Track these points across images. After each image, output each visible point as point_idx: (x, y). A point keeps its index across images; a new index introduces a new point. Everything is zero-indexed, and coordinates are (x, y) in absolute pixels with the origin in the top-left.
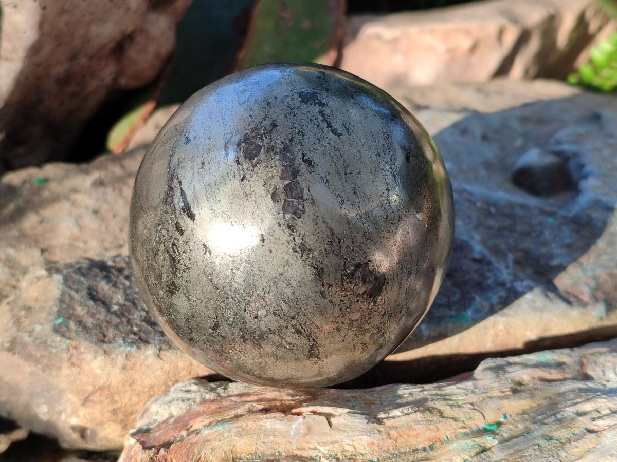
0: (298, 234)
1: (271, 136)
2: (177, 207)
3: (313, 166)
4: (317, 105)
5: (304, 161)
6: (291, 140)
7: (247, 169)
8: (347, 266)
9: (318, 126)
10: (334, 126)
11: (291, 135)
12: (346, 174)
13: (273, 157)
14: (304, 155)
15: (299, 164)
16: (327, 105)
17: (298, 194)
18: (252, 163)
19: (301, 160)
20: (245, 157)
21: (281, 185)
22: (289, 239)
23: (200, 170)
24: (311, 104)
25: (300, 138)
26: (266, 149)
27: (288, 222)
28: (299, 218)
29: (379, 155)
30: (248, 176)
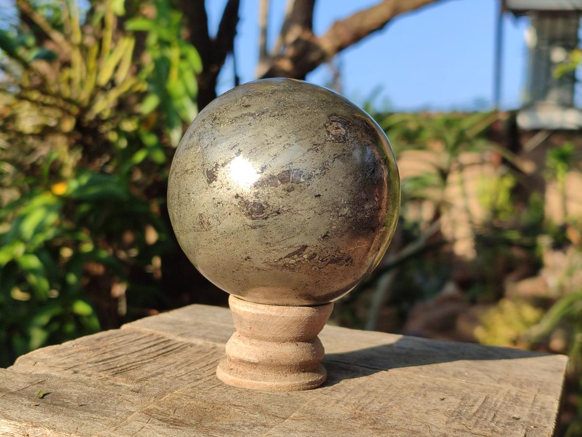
0: (314, 172)
1: (246, 197)
2: (297, 260)
4: (218, 169)
7: (271, 211)
8: (330, 140)
12: (268, 144)
13: (261, 194)
14: (258, 173)
16: (217, 163)
17: (287, 174)
18: (267, 208)
20: (263, 213)
21: (282, 186)
22: (317, 179)
23: (272, 245)
24: (217, 174)
27: (306, 179)
28: (303, 172)
29: (250, 124)
30: (276, 210)
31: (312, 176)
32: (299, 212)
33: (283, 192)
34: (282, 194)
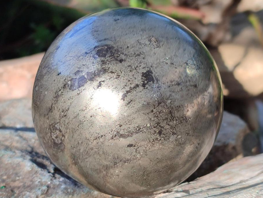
0: (63, 91)
1: (113, 61)
3: (98, 88)
4: (142, 83)
5: (100, 82)
6: (112, 72)
7: (91, 54)
8: (58, 124)
9: (126, 85)
10: (128, 95)
11: (115, 71)
13: (99, 65)
14: (103, 81)
15: (97, 80)
16: (144, 88)
17: (81, 84)
18: (95, 55)
19: (100, 81)
20: (98, 51)
21: (84, 74)
22: (60, 87)
24: (142, 79)
25: (114, 77)
26: (104, 60)
27: (67, 84)
28: (70, 89)
30: (88, 55)
31: (64, 88)
32: (72, 58)
33: (83, 69)
34: (84, 68)
